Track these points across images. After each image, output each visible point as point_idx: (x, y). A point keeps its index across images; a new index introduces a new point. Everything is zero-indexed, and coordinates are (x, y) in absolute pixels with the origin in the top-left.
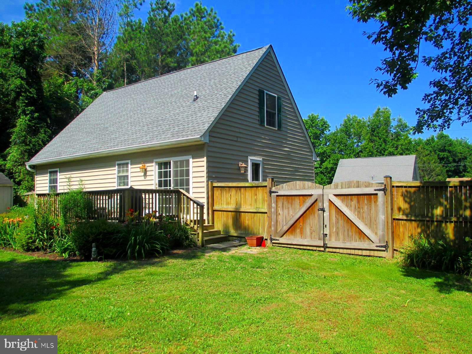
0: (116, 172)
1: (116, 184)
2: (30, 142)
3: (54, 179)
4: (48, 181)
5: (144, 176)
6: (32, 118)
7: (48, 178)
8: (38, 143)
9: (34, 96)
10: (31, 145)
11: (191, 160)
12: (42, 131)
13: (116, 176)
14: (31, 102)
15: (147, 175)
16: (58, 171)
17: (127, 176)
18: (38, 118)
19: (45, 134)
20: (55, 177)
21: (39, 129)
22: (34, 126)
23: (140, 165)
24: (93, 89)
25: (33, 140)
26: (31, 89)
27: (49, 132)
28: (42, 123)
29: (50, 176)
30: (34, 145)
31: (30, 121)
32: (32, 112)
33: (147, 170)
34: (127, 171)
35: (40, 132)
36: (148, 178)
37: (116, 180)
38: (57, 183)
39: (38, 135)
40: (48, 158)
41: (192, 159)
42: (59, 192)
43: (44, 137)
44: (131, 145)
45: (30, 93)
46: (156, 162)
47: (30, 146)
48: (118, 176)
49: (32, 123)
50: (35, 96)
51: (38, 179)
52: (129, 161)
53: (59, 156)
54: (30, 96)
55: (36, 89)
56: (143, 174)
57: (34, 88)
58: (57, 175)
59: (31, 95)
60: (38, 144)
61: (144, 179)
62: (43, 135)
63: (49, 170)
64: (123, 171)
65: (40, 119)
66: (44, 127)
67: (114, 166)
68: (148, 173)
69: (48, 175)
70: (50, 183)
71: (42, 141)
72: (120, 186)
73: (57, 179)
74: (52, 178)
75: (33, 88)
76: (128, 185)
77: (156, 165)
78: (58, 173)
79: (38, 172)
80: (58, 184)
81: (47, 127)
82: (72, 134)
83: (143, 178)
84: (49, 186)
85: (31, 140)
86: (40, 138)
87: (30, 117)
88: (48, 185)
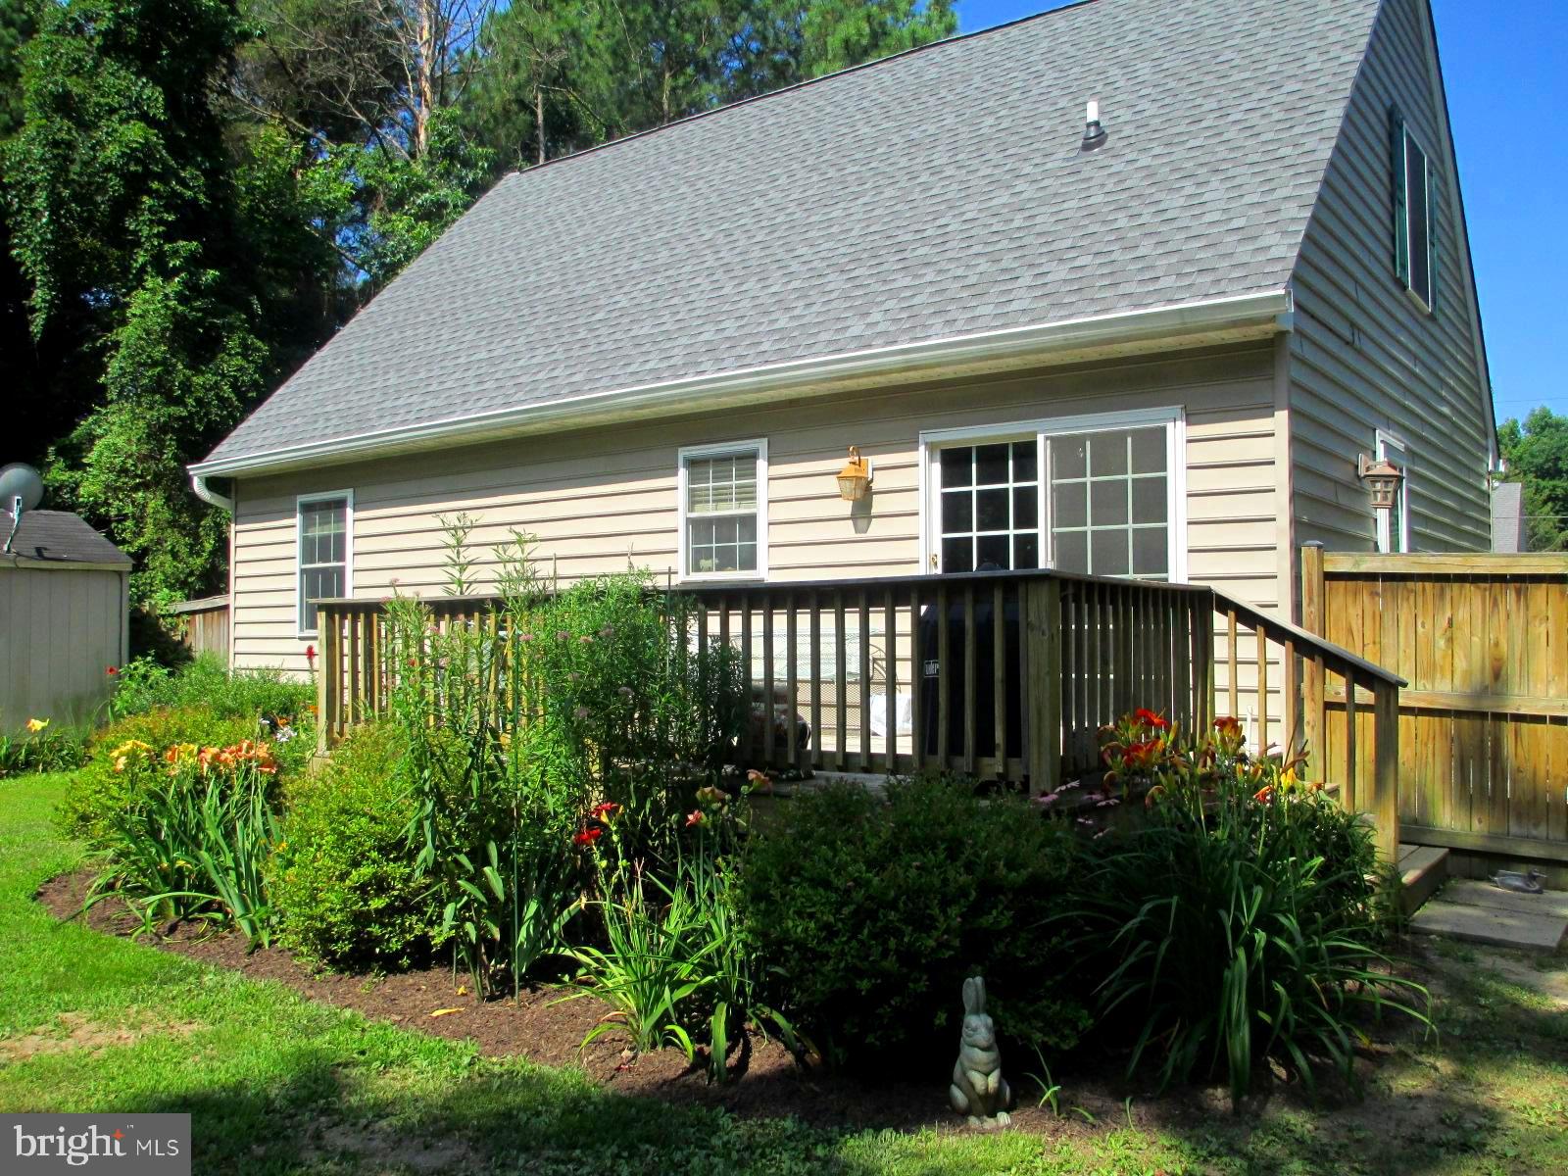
0: (680, 498)
1: (679, 562)
2: (186, 387)
3: (324, 540)
4: (296, 550)
5: (853, 517)
6: (192, 291)
7: (296, 534)
8: (217, 395)
9: (195, 200)
10: (190, 401)
11: (1177, 433)
12: (233, 343)
13: (678, 520)
14: (188, 220)
15: (874, 511)
16: (350, 501)
17: (749, 523)
18: (216, 290)
19: (245, 356)
20: (331, 530)
21: (218, 340)
22: (199, 322)
23: (842, 464)
24: (422, 187)
25: (198, 380)
26: (184, 170)
27: (258, 350)
28: (230, 313)
29: (307, 526)
30: (199, 401)
31: (182, 298)
32: (194, 263)
33: (875, 486)
34: (748, 494)
35: (224, 349)
36: (877, 528)
37: (679, 541)
38: (340, 557)
39: (218, 361)
40: (301, 441)
41: (1181, 425)
42: (350, 596)
43: (241, 369)
44: (781, 360)
45: (182, 182)
46: (931, 447)
47: (185, 406)
48: (689, 521)
49: (193, 309)
50: (202, 197)
51: (243, 539)
52: (761, 445)
53: (360, 430)
54: (181, 196)
55: (205, 172)
56: (845, 507)
57: (198, 167)
58: (341, 519)
59: (189, 193)
60: (221, 399)
61: (852, 534)
62: (239, 361)
63: (302, 498)
64: (721, 497)
65: (225, 296)
66: (238, 328)
67: (672, 471)
68: (879, 505)
69: (298, 520)
70: (308, 555)
71: (234, 387)
72: (697, 569)
73: (340, 539)
74: (317, 532)
75: (193, 165)
76: (750, 562)
77: (932, 460)
78: (349, 511)
79: (243, 508)
80: (349, 564)
81: (249, 332)
82: (396, 335)
83: (847, 530)
84: (303, 571)
85: (188, 379)
86: (223, 375)
87: (184, 283)
88: (296, 566)
